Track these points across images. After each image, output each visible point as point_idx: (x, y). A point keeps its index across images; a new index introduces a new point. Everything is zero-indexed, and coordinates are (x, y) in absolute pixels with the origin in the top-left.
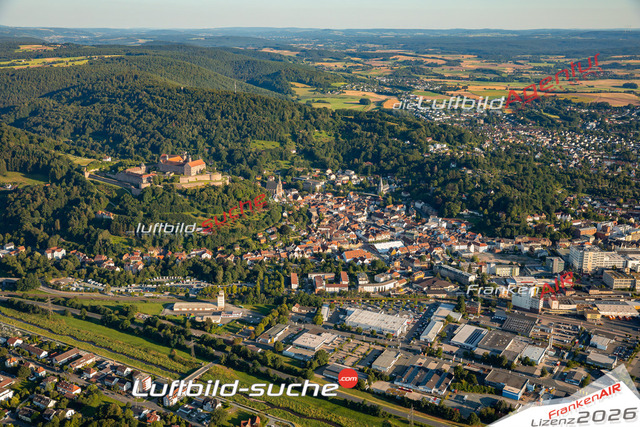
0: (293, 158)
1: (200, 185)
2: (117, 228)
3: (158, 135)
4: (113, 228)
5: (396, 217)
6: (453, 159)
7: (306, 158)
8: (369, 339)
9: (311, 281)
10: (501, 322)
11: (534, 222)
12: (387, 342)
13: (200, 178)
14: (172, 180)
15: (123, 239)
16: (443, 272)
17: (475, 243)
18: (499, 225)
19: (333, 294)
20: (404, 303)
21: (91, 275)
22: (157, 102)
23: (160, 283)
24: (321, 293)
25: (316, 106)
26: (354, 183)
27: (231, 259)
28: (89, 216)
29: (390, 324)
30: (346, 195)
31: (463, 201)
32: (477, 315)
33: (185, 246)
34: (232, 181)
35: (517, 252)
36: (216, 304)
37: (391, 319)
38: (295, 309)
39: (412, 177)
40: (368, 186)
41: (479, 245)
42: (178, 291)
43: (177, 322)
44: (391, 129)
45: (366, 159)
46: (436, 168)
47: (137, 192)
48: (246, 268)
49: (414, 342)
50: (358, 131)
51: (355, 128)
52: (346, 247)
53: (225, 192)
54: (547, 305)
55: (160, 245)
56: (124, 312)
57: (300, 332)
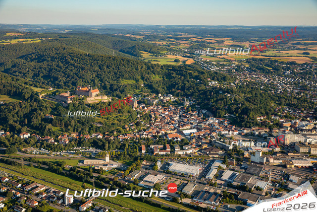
0: (142, 89)
1: (97, 101)
2: (56, 123)
3: (76, 77)
4: (54, 123)
5: (193, 117)
6: (221, 89)
7: (148, 88)
8: (180, 177)
9: (151, 149)
10: (246, 169)
11: (261, 120)
12: (189, 179)
13: (97, 98)
14: (83, 99)
15: (58, 128)
16: (217, 144)
17: (232, 130)
18: (244, 121)
19: (163, 155)
20: (198, 160)
21: (43, 146)
22: (75, 61)
23: (77, 150)
24: (156, 155)
25: (153, 63)
26: (172, 100)
27: (112, 138)
28: (41, 117)
29: (191, 170)
30: (168, 107)
31: (226, 109)
32: (233, 165)
33: (89, 132)
34: (112, 100)
35: (252, 134)
36: (105, 160)
37: (192, 167)
38: (144, 163)
39: (200, 98)
40: (179, 102)
41: (234, 131)
42: (86, 154)
43: (86, 169)
44: (190, 74)
45: (178, 89)
46: (212, 93)
47: (65, 105)
48: (120, 143)
49: (203, 179)
50: (174, 75)
51: (173, 74)
52: (169, 132)
53: (109, 105)
54: (268, 161)
55: (77, 131)
56: (59, 164)
57: (147, 174)
